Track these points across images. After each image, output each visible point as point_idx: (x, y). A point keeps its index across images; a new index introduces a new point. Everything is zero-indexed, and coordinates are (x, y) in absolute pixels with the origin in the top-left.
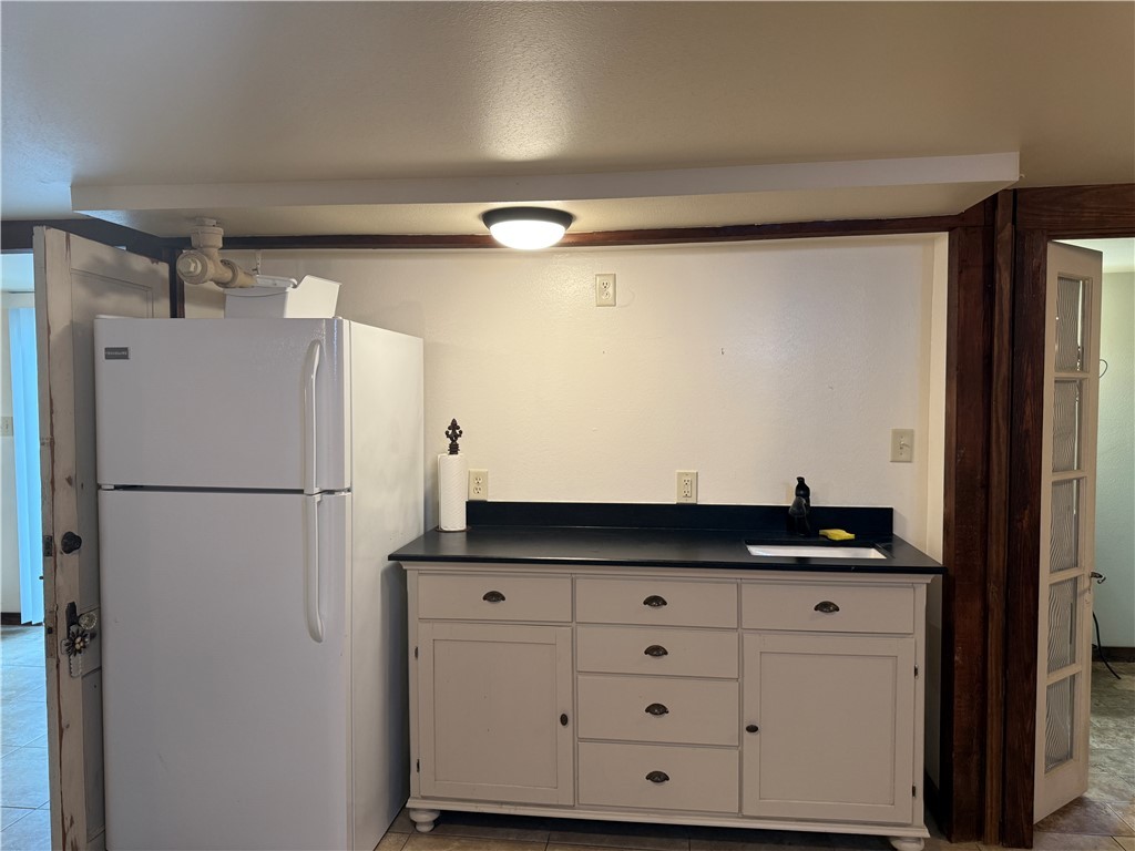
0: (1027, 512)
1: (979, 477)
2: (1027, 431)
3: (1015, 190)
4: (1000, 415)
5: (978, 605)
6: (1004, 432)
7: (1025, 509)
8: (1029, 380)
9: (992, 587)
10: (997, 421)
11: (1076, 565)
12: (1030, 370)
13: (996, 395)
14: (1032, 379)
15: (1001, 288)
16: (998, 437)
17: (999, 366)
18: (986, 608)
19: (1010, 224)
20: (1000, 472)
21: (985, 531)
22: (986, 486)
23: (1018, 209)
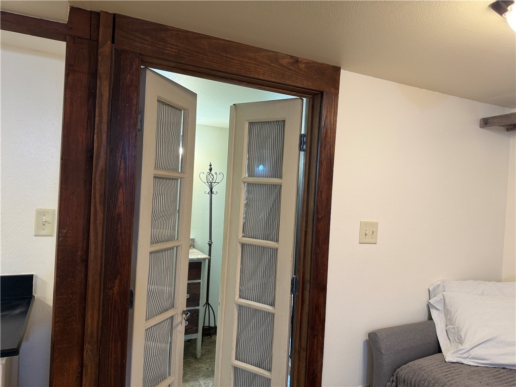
0: (117, 281)
1: (79, 253)
2: (119, 215)
3: (114, 14)
4: (98, 200)
5: (76, 363)
6: (100, 215)
7: (116, 279)
8: (122, 173)
9: (87, 346)
10: (95, 206)
11: (173, 306)
12: (123, 165)
13: (95, 184)
14: (125, 172)
15: (101, 95)
16: (95, 220)
17: (98, 159)
18: (82, 365)
19: (109, 42)
20: (96, 248)
21: (84, 299)
22: (86, 261)
23: (116, 31)
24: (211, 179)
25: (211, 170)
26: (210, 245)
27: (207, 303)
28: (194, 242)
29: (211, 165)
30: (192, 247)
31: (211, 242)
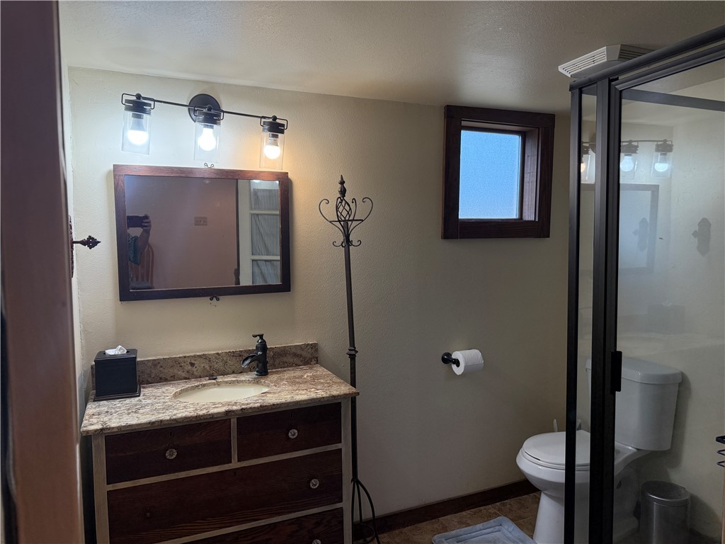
24: (345, 213)
25: (343, 192)
26: (353, 357)
27: (355, 480)
28: (317, 350)
29: (342, 183)
30: (313, 362)
31: (354, 350)
